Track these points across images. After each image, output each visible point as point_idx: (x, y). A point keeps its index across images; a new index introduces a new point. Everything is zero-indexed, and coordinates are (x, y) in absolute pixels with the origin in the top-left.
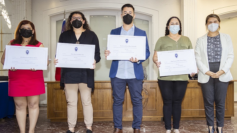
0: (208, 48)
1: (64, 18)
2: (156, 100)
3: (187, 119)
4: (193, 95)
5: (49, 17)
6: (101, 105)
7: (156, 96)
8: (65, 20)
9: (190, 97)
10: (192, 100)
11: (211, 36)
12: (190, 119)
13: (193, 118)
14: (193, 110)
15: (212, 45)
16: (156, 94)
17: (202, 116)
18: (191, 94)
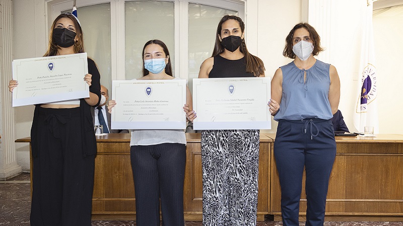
1: (74, 6)
5: (46, 3)
8: (75, 9)
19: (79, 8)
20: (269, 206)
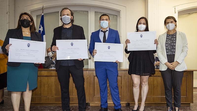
0: (166, 43)
1: (43, 13)
2: (121, 87)
3: (150, 105)
4: (155, 82)
5: (30, 12)
6: (71, 91)
7: (121, 83)
8: (43, 14)
9: (153, 85)
10: (154, 87)
11: (170, 34)
12: (152, 105)
13: (156, 104)
14: (155, 96)
15: (169, 41)
16: (121, 82)
17: (163, 102)
18: (154, 82)
19: (45, 14)
20: (127, 99)
